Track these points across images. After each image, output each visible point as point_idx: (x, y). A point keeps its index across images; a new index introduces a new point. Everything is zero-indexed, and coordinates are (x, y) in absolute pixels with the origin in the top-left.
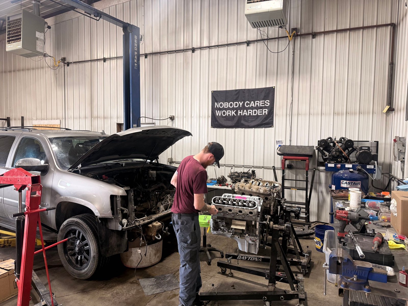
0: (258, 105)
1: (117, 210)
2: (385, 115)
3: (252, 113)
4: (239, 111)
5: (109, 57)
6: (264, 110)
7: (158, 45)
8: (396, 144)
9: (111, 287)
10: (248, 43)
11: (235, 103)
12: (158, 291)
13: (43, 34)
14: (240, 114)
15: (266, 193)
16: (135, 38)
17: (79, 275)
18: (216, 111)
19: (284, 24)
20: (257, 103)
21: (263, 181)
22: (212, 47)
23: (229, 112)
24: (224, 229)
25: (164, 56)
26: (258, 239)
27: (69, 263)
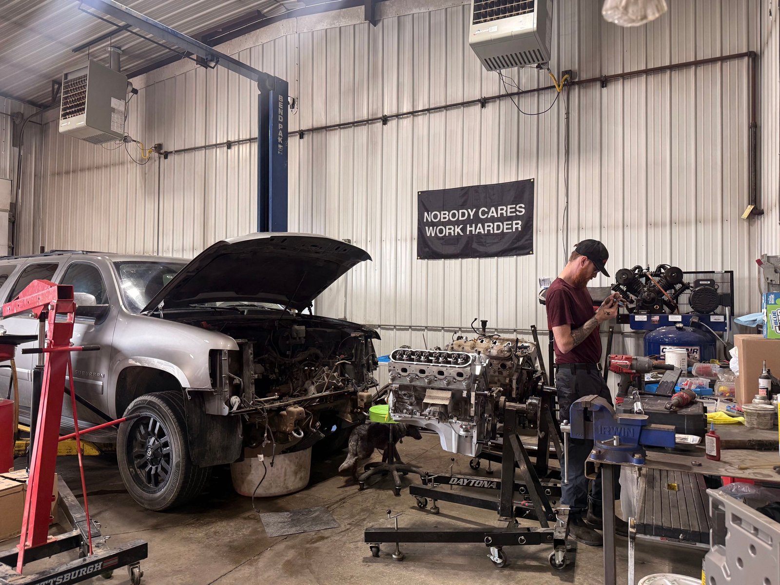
0: (503, 213)
1: (221, 377)
2: (746, 224)
3: (493, 228)
4: (468, 226)
5: (236, 139)
6: (514, 222)
7: (323, 114)
8: (762, 270)
9: (208, 524)
10: (484, 102)
11: (461, 211)
12: (293, 530)
13: (123, 102)
14: (471, 231)
15: (502, 355)
16: (280, 100)
17: (152, 501)
18: (427, 228)
19: (543, 60)
20: (502, 209)
21: (500, 339)
22: (419, 113)
23: (450, 229)
24: (413, 410)
25: (332, 133)
26: (475, 426)
27: (135, 481)
